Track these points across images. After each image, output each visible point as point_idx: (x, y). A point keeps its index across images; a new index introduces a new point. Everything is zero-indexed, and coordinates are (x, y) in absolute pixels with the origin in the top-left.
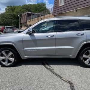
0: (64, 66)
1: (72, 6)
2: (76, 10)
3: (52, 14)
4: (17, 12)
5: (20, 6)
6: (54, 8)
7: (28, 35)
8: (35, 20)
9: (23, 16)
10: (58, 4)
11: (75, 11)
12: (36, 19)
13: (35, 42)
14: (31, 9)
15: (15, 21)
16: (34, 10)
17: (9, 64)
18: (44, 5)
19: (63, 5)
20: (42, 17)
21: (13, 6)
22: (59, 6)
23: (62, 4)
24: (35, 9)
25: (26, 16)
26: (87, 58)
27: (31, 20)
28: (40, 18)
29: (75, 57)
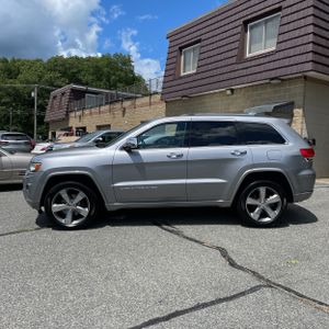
0: (206, 227)
1: (221, 78)
2: (232, 90)
3: (159, 97)
4: (28, 82)
5: (38, 61)
6: (167, 79)
7: (125, 153)
8: (100, 112)
9: (54, 97)
10: (177, 68)
11: (229, 92)
12: (103, 108)
13: (141, 169)
14: (79, 72)
15: (19, 112)
16: (91, 77)
17: (75, 222)
18: (127, 61)
19: (195, 71)
20: (127, 104)
21: (14, 61)
22: (182, 74)
23: (191, 70)
24: (93, 75)
25: (65, 100)
26: (256, 206)
27: (87, 112)
28: (118, 106)
29: (229, 203)
